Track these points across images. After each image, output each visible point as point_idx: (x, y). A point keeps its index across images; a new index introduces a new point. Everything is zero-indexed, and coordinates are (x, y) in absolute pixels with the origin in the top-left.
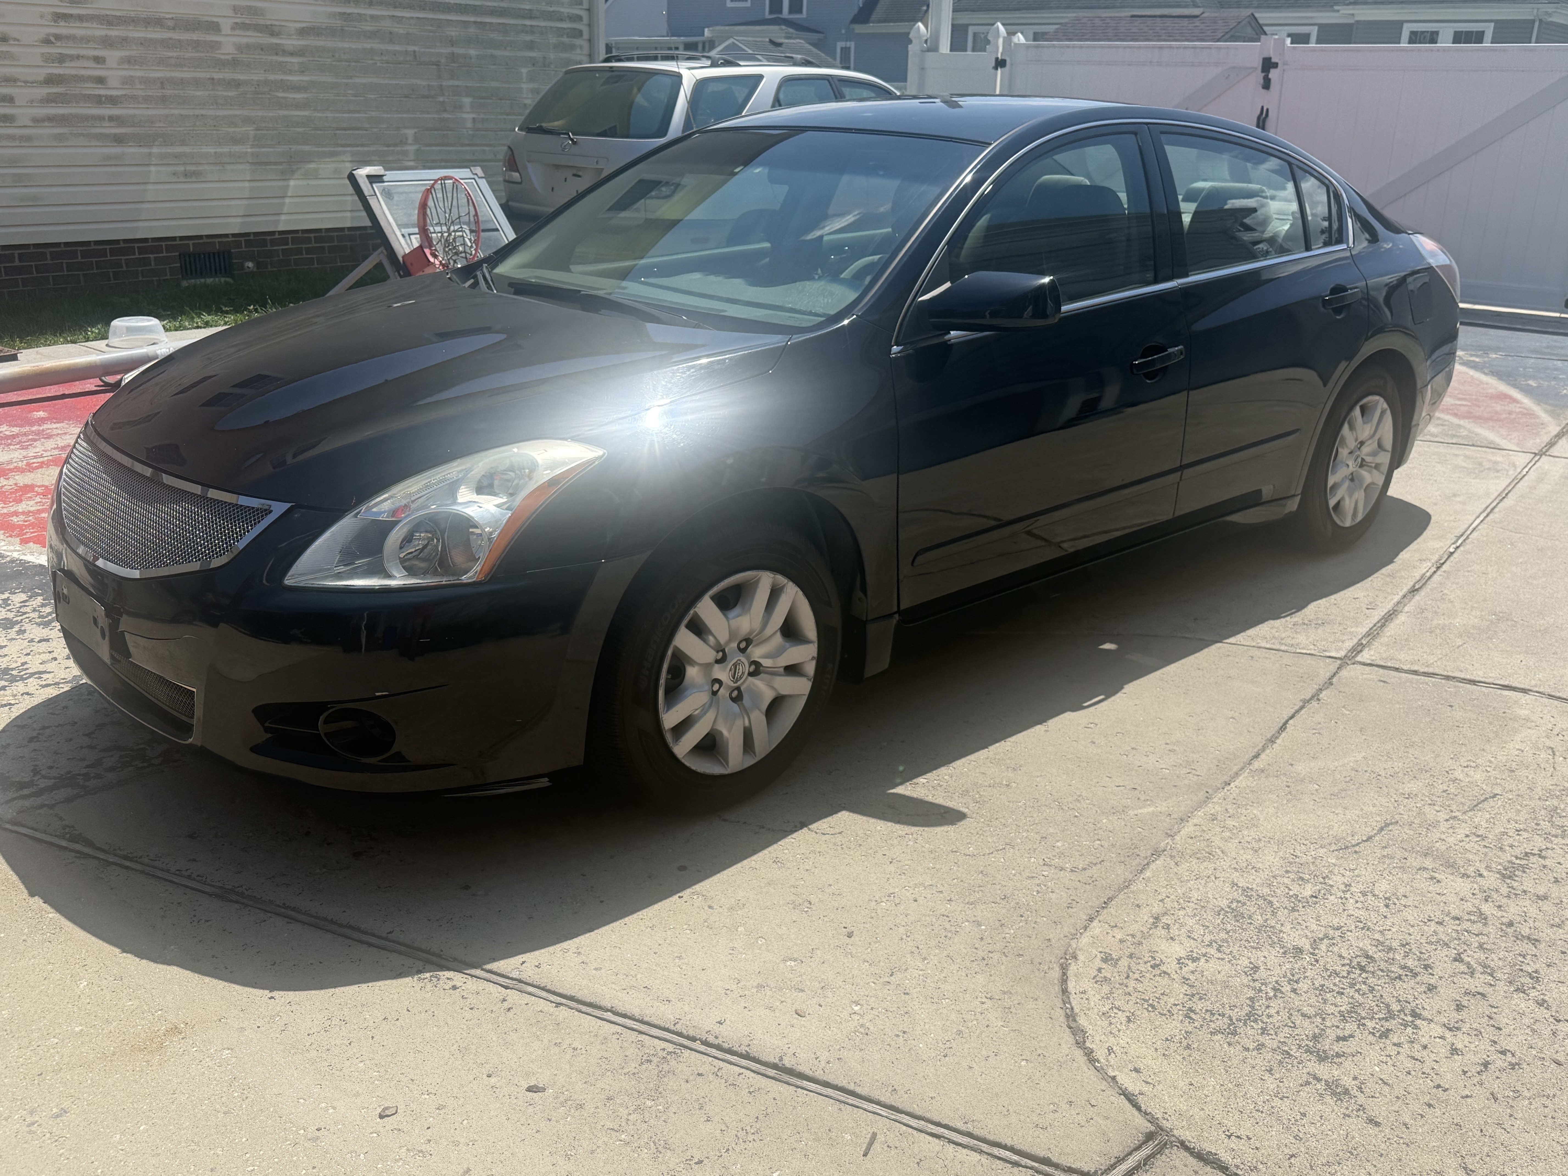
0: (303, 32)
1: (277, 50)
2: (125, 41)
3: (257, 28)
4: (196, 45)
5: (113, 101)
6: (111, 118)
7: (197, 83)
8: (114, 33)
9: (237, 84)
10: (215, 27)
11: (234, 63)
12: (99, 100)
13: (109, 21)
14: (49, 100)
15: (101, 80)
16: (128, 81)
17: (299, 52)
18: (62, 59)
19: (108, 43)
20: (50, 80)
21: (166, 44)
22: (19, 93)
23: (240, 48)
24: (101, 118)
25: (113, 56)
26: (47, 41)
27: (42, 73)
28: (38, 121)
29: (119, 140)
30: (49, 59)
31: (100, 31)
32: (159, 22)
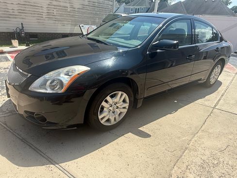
0: (78, 9)
1: (75, 11)
2: (56, 8)
3: (73, 8)
4: (65, 9)
5: (55, 16)
6: (54, 18)
7: (65, 14)
8: (55, 7)
9: (70, 15)
10: (67, 7)
11: (70, 12)
12: (53, 16)
13: (55, 6)
14: (47, 15)
15: (53, 13)
16: (57, 13)
17: (78, 11)
18: (49, 10)
19: (54, 8)
20: (47, 13)
21: (62, 9)
22: (44, 14)
23: (70, 10)
25: (55, 10)
26: (47, 8)
27: (46, 12)
28: (46, 18)
29: (55, 21)
30: (47, 10)
31: (53, 7)
32: (61, 6)
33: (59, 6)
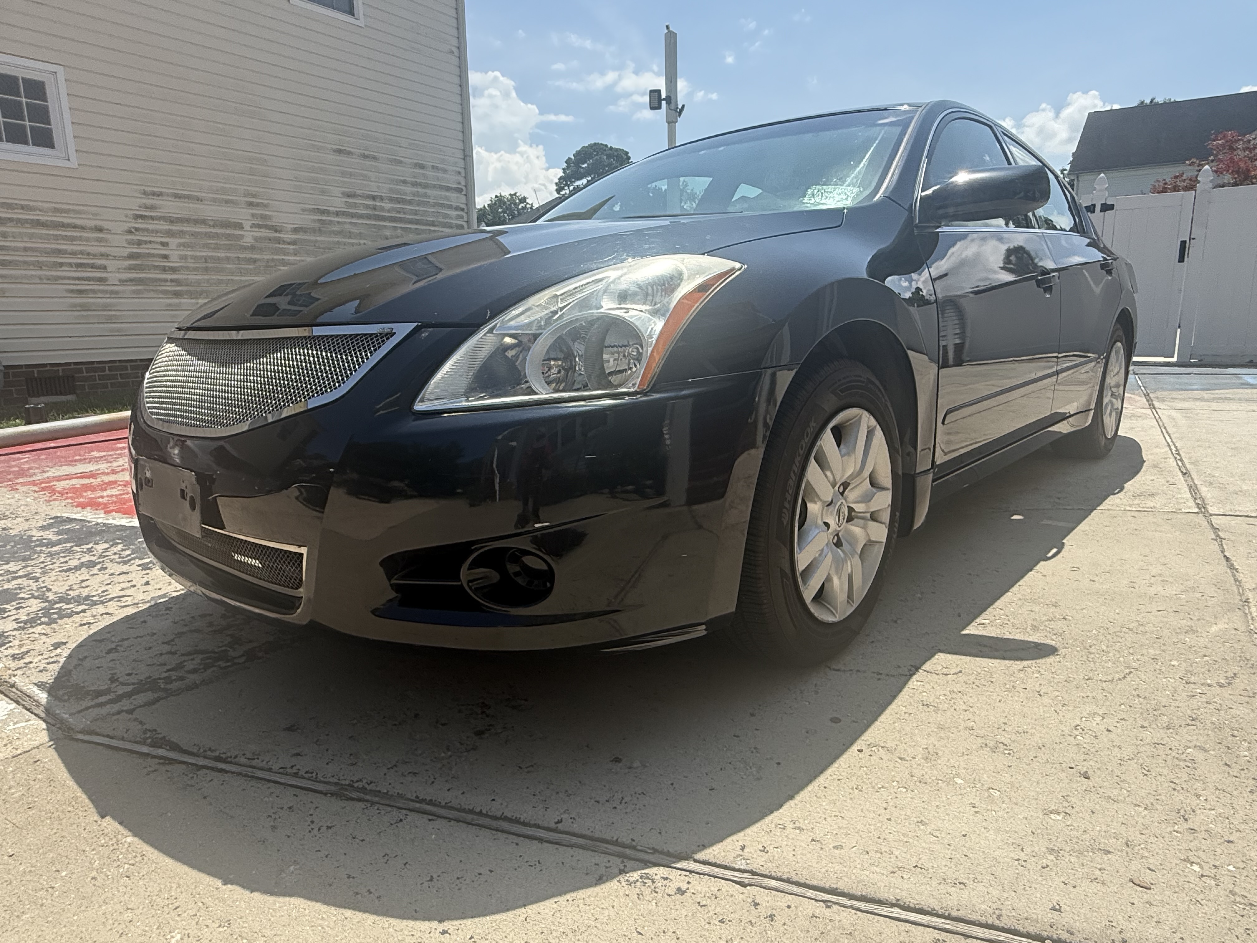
0: (296, 230)
1: (279, 241)
2: (182, 233)
3: (266, 227)
4: (228, 236)
5: (174, 270)
6: (172, 281)
7: (228, 260)
8: (174, 228)
9: (255, 261)
10: (240, 226)
11: (252, 248)
12: (164, 269)
13: (172, 220)
14: (130, 268)
15: (165, 257)
16: (184, 258)
17: (294, 243)
18: (139, 243)
19: (170, 234)
20: (131, 256)
21: (209, 235)
22: (110, 264)
23: (256, 239)
24: (166, 280)
25: (173, 242)
26: (130, 232)
27: (126, 252)
28: (125, 281)
29: (177, 294)
30: (131, 243)
31: (165, 226)
32: (204, 223)
33: (196, 222)
